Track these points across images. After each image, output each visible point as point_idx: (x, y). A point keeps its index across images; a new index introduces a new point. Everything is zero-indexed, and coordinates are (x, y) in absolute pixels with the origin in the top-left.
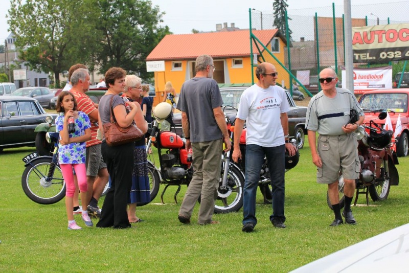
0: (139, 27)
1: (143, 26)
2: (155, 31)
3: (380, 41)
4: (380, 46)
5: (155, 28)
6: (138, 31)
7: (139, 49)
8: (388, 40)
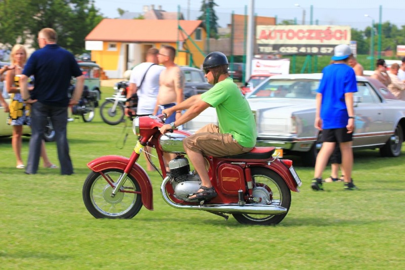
0: (72, 6)
1: (75, 5)
2: (86, 11)
3: (281, 38)
4: (280, 42)
5: (87, 8)
6: (70, 10)
7: (70, 26)
8: (288, 37)
